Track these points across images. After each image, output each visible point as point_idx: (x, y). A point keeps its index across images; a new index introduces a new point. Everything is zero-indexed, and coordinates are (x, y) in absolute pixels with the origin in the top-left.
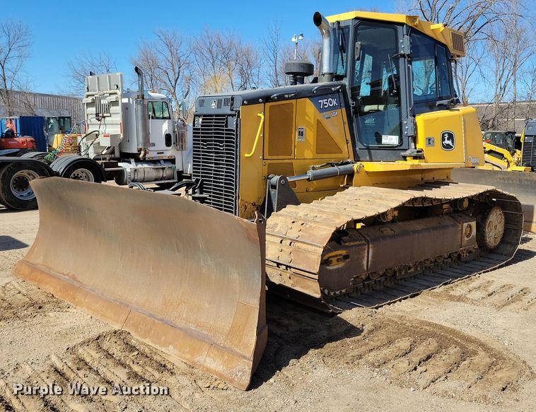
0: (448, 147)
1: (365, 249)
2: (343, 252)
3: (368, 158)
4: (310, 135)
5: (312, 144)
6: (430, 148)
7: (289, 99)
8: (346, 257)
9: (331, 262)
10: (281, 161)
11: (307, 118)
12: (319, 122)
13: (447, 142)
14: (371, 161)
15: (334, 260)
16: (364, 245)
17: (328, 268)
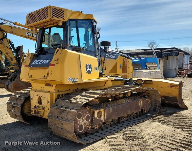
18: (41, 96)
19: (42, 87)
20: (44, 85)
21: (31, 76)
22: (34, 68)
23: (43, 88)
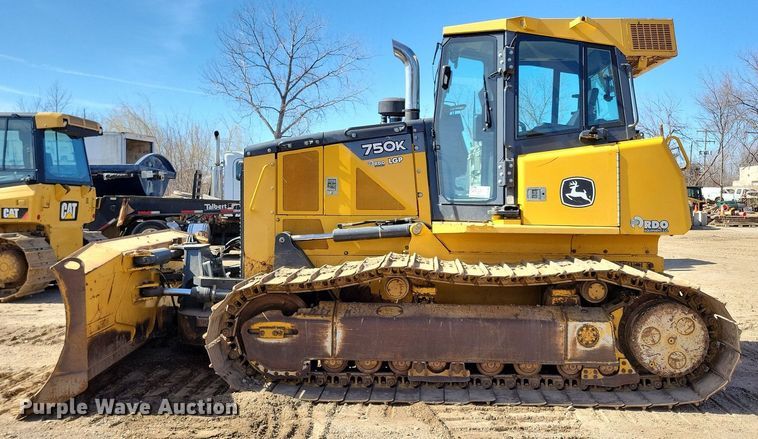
0: (578, 201)
1: (327, 328)
2: (288, 325)
3: (452, 216)
4: (347, 188)
5: (349, 197)
6: (536, 203)
7: (310, 146)
8: (294, 332)
9: (262, 333)
10: (304, 217)
11: (341, 168)
12: (358, 171)
13: (574, 194)
14: (458, 220)
15: (268, 332)
16: (327, 321)
17: (259, 339)
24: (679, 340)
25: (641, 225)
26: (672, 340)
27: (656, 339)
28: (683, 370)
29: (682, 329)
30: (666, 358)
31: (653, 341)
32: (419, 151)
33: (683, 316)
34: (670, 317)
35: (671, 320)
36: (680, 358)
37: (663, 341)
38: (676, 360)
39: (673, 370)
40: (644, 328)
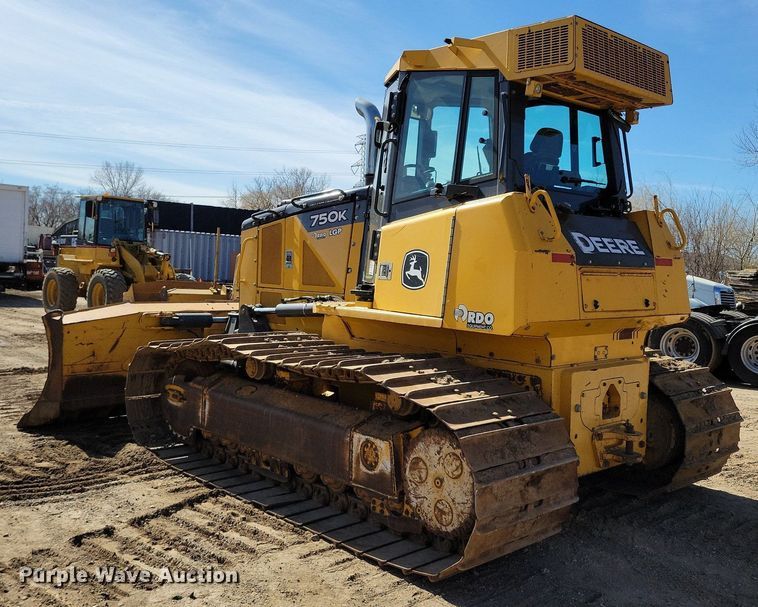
4: (298, 262)
6: (386, 282)
11: (294, 240)
13: (412, 272)
18: (615, 382)
19: (598, 349)
20: (606, 338)
21: (596, 306)
22: (605, 270)
23: (602, 350)
24: (445, 484)
25: (464, 318)
26: (439, 482)
27: (423, 475)
28: (450, 529)
29: (450, 469)
30: (432, 506)
31: (420, 478)
32: (359, 221)
33: (451, 450)
34: (437, 448)
35: (439, 453)
36: (446, 510)
37: (430, 480)
38: (442, 512)
39: (439, 525)
40: (412, 457)
